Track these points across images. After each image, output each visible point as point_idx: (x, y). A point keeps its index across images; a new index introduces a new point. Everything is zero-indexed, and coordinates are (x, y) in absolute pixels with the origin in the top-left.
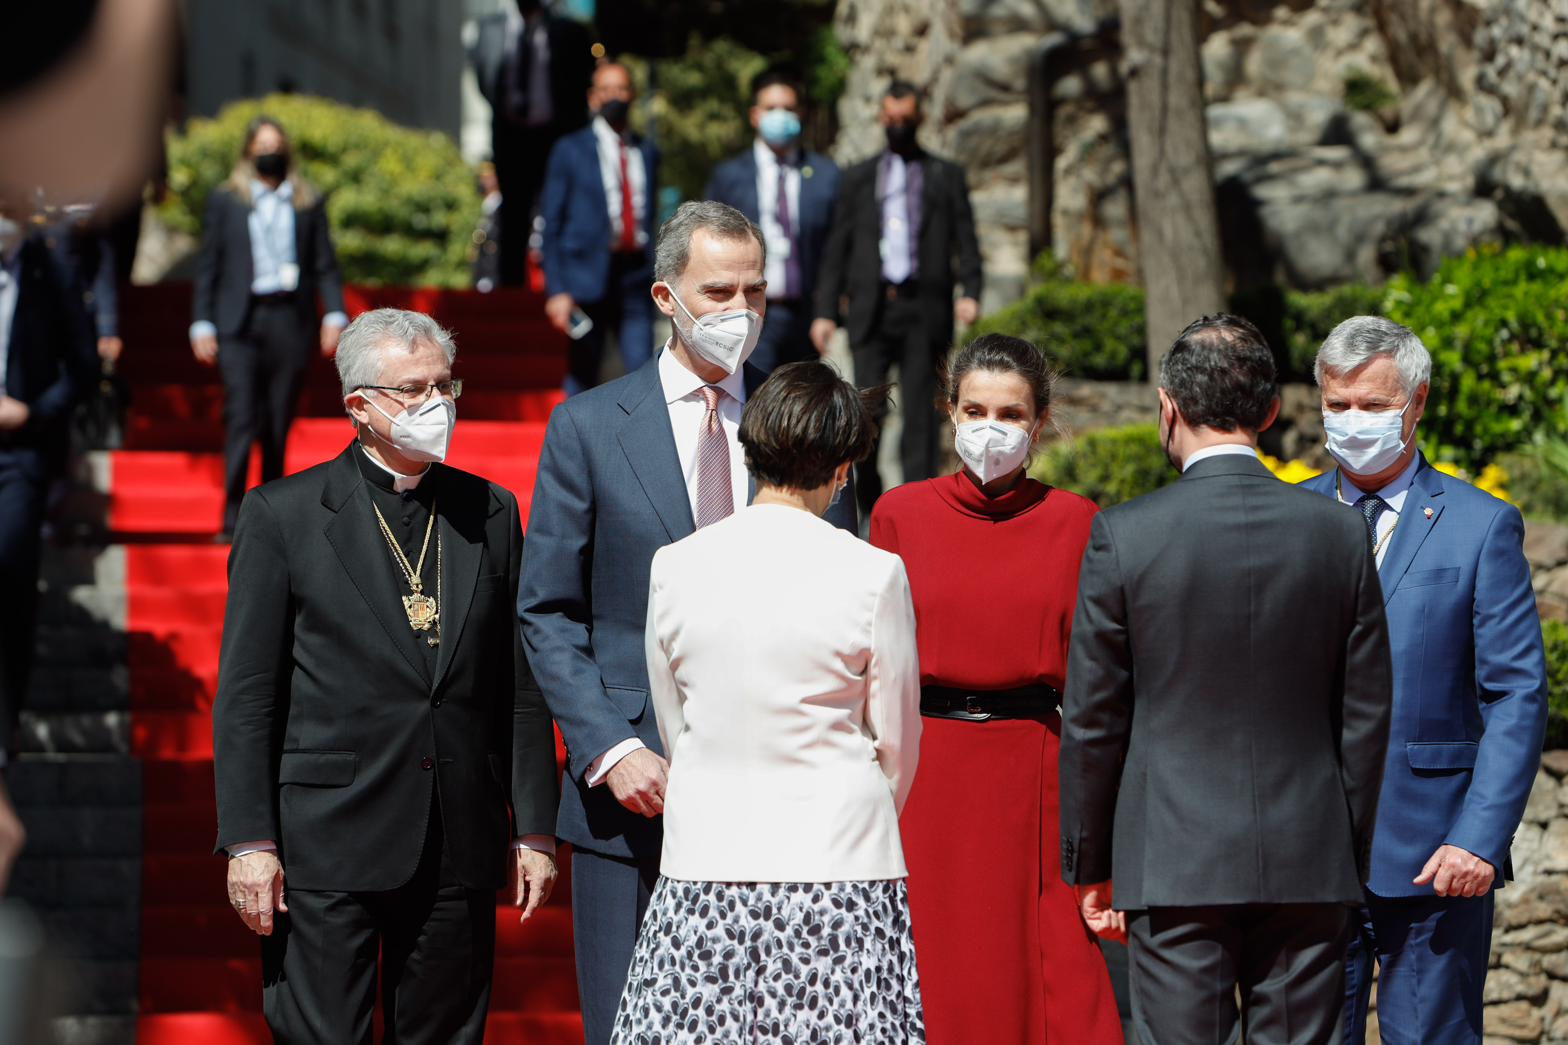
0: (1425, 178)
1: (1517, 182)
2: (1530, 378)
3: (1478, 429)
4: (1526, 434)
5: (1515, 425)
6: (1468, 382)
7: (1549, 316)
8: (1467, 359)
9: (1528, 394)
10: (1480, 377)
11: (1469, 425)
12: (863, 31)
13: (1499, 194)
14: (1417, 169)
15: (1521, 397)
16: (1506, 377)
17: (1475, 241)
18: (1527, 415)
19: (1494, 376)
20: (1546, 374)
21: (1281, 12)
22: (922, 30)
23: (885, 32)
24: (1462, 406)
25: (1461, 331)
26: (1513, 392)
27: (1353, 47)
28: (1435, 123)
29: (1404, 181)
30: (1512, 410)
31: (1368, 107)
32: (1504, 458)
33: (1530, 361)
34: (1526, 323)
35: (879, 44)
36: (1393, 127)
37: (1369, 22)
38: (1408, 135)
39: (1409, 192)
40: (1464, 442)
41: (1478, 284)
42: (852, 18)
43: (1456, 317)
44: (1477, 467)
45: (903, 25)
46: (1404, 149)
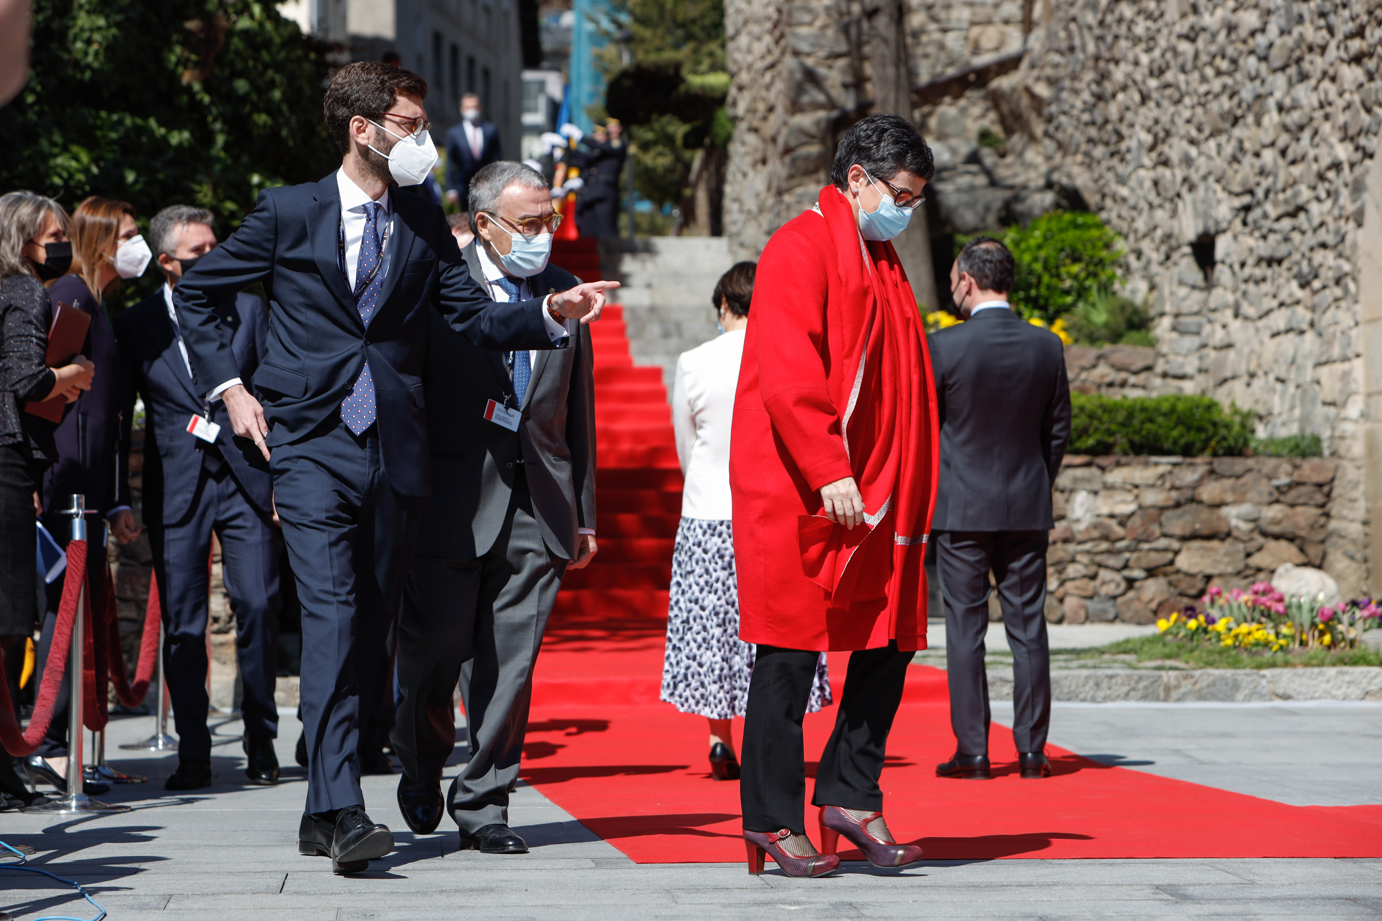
0: (1020, 180)
1: (1064, 181)
2: (1075, 277)
3: (1051, 301)
4: (1074, 304)
5: (1069, 299)
6: (1046, 279)
7: (1084, 245)
8: (1046, 267)
9: (1076, 284)
10: (1052, 276)
11: (1047, 300)
12: (741, 109)
13: (1057, 188)
14: (1016, 175)
15: (1071, 287)
16: (1064, 276)
17: (1045, 210)
18: (1074, 294)
19: (1058, 276)
20: (1083, 275)
21: (947, 99)
22: (771, 109)
23: (752, 110)
24: (1043, 290)
25: (1043, 253)
26: (1068, 283)
27: (983, 116)
28: (1020, 155)
29: (1010, 182)
30: (1067, 292)
31: (990, 145)
32: (1065, 316)
33: (1075, 268)
34: (1074, 250)
35: (749, 117)
36: (1003, 155)
37: (989, 104)
38: (1009, 159)
39: (1011, 187)
40: (1044, 308)
41: (1049, 230)
42: (734, 104)
43: (1039, 247)
44: (1051, 320)
45: (761, 107)
46: (1008, 166)
